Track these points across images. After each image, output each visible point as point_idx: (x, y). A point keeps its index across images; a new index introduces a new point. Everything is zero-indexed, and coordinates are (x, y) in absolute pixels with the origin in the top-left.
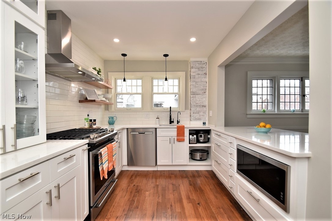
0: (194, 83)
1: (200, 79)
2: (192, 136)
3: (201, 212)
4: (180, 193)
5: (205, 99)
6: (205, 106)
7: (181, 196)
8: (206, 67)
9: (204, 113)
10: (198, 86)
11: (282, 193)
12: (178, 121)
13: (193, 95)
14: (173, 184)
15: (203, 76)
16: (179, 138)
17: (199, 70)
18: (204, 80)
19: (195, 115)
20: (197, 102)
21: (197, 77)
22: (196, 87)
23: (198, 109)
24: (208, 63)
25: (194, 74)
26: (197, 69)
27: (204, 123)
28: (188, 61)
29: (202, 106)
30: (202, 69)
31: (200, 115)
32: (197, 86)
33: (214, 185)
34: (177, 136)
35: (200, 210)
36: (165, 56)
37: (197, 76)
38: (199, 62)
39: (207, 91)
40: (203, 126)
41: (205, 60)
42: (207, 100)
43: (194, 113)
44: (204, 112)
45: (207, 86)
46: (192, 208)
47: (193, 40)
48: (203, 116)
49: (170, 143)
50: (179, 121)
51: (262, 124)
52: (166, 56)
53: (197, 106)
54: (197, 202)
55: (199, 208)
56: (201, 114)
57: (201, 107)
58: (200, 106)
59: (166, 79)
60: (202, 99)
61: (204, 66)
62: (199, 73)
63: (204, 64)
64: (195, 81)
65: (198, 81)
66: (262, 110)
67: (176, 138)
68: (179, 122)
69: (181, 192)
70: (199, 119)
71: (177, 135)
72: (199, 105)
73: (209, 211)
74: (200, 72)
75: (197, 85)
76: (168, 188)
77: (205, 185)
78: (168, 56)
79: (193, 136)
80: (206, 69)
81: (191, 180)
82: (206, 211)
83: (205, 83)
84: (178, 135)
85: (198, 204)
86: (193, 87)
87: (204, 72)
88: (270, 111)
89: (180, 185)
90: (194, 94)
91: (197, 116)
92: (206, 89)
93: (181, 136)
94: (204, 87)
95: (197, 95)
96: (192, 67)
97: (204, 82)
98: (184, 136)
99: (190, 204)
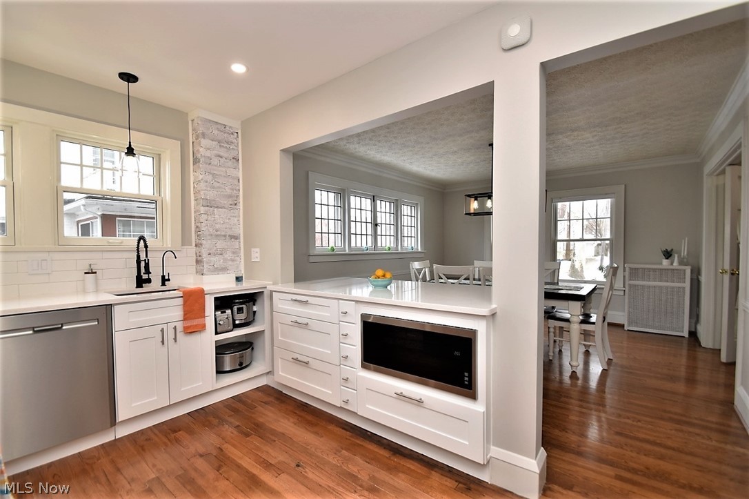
0: (209, 178)
1: (224, 169)
2: (222, 313)
3: (317, 478)
4: (239, 466)
5: (236, 219)
6: (236, 238)
7: (248, 472)
8: (238, 144)
9: (234, 253)
10: (219, 187)
11: (466, 374)
12: (163, 277)
13: (207, 208)
14: (201, 456)
15: (230, 164)
16: (189, 323)
17: (220, 146)
18: (231, 172)
19: (213, 259)
20: (218, 226)
21: (216, 163)
22: (214, 188)
23: (221, 244)
24: (242, 135)
25: (208, 154)
26: (215, 143)
27: (239, 279)
28: (187, 114)
29: (229, 235)
30: (228, 146)
31: (225, 260)
32: (216, 184)
33: (295, 413)
34: (185, 319)
35: (310, 475)
36: (125, 78)
37: (215, 161)
38: (219, 127)
39: (241, 200)
40: (237, 285)
41: (236, 125)
42: (241, 223)
43: (210, 254)
44: (236, 253)
45: (239, 190)
46: (294, 481)
47: (239, 68)
48: (233, 260)
49: (163, 344)
50: (167, 278)
51: (380, 272)
52: (129, 78)
53: (217, 236)
54: (293, 465)
55: (305, 472)
56: (229, 255)
57: (227, 240)
58: (225, 236)
59: (130, 152)
60: (229, 219)
61: (232, 138)
62: (222, 154)
63: (232, 134)
64: (212, 172)
65: (219, 173)
66: (330, 248)
67: (180, 326)
68: (169, 280)
69: (240, 462)
70: (224, 270)
71: (185, 315)
72: (223, 233)
73: (327, 468)
74: (222, 152)
75: (218, 184)
76: (196, 470)
77: (279, 421)
78: (134, 82)
79: (225, 312)
80: (237, 146)
81: (237, 423)
82: (323, 471)
83: (236, 182)
84: (187, 316)
85: (298, 466)
86: (206, 186)
87: (233, 154)
88: (339, 249)
89: (223, 447)
90: (209, 204)
91: (218, 261)
92: (237, 197)
93: (195, 318)
94: (233, 190)
95: (217, 207)
96: (204, 135)
97: (233, 178)
98: (204, 317)
99: (283, 476)
